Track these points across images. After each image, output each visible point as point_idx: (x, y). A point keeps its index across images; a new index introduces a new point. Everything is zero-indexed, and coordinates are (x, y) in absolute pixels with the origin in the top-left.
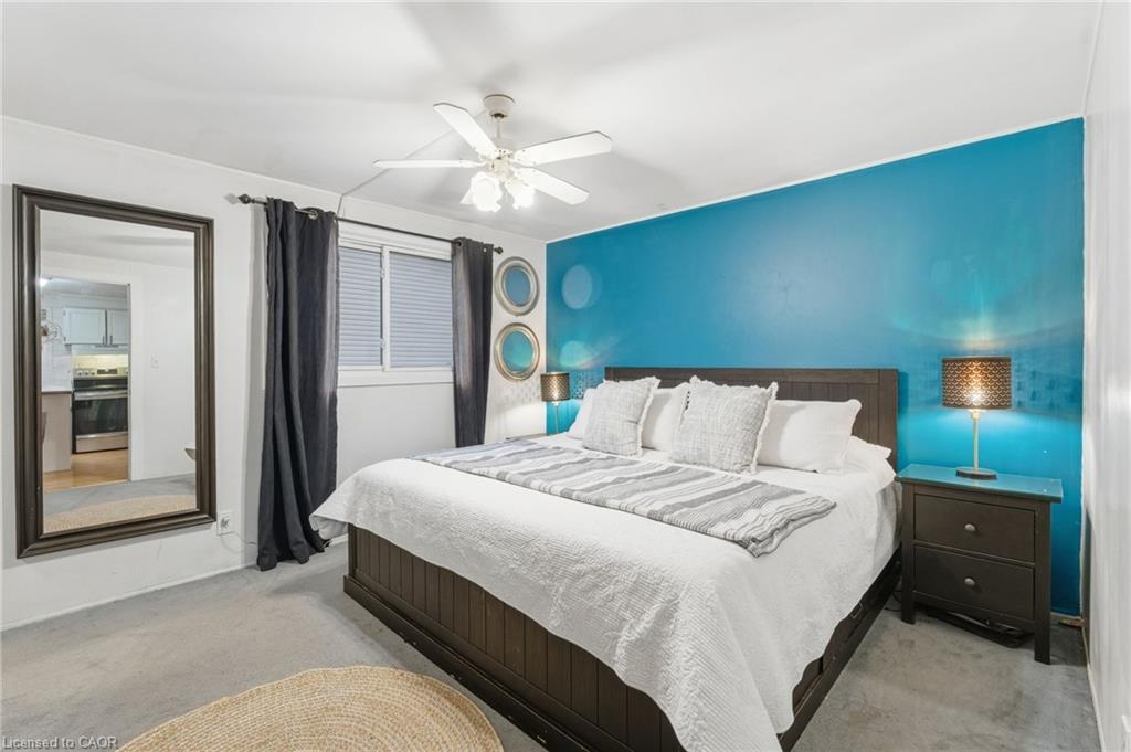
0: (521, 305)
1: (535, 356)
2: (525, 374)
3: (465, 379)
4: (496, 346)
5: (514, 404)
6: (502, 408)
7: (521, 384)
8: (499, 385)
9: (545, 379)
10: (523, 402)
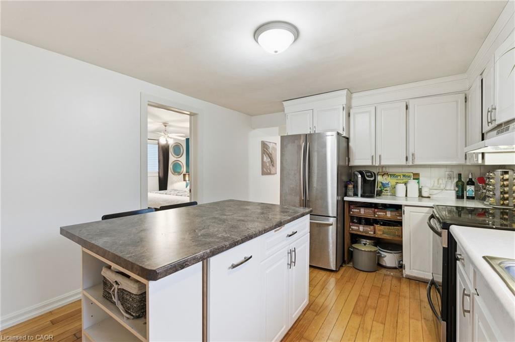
0: (178, 155)
1: (182, 169)
2: (179, 174)
3: (161, 175)
4: (170, 166)
5: (176, 182)
6: (172, 183)
7: (178, 177)
8: (171, 177)
9: (184, 175)
10: (179, 182)
